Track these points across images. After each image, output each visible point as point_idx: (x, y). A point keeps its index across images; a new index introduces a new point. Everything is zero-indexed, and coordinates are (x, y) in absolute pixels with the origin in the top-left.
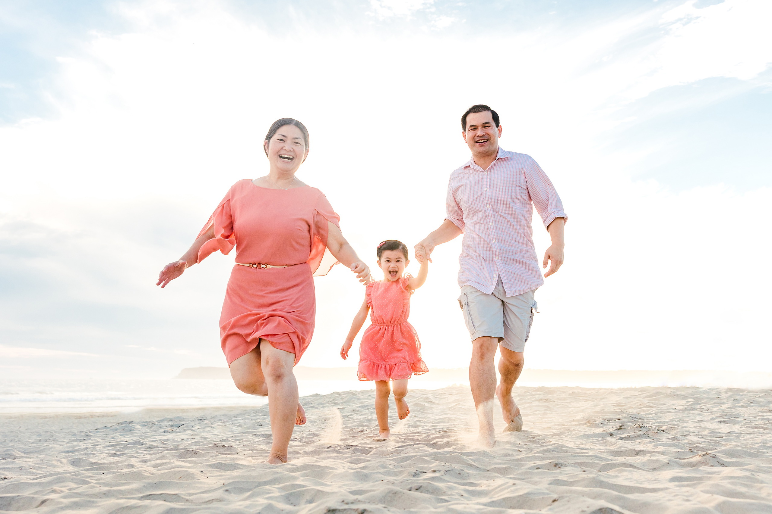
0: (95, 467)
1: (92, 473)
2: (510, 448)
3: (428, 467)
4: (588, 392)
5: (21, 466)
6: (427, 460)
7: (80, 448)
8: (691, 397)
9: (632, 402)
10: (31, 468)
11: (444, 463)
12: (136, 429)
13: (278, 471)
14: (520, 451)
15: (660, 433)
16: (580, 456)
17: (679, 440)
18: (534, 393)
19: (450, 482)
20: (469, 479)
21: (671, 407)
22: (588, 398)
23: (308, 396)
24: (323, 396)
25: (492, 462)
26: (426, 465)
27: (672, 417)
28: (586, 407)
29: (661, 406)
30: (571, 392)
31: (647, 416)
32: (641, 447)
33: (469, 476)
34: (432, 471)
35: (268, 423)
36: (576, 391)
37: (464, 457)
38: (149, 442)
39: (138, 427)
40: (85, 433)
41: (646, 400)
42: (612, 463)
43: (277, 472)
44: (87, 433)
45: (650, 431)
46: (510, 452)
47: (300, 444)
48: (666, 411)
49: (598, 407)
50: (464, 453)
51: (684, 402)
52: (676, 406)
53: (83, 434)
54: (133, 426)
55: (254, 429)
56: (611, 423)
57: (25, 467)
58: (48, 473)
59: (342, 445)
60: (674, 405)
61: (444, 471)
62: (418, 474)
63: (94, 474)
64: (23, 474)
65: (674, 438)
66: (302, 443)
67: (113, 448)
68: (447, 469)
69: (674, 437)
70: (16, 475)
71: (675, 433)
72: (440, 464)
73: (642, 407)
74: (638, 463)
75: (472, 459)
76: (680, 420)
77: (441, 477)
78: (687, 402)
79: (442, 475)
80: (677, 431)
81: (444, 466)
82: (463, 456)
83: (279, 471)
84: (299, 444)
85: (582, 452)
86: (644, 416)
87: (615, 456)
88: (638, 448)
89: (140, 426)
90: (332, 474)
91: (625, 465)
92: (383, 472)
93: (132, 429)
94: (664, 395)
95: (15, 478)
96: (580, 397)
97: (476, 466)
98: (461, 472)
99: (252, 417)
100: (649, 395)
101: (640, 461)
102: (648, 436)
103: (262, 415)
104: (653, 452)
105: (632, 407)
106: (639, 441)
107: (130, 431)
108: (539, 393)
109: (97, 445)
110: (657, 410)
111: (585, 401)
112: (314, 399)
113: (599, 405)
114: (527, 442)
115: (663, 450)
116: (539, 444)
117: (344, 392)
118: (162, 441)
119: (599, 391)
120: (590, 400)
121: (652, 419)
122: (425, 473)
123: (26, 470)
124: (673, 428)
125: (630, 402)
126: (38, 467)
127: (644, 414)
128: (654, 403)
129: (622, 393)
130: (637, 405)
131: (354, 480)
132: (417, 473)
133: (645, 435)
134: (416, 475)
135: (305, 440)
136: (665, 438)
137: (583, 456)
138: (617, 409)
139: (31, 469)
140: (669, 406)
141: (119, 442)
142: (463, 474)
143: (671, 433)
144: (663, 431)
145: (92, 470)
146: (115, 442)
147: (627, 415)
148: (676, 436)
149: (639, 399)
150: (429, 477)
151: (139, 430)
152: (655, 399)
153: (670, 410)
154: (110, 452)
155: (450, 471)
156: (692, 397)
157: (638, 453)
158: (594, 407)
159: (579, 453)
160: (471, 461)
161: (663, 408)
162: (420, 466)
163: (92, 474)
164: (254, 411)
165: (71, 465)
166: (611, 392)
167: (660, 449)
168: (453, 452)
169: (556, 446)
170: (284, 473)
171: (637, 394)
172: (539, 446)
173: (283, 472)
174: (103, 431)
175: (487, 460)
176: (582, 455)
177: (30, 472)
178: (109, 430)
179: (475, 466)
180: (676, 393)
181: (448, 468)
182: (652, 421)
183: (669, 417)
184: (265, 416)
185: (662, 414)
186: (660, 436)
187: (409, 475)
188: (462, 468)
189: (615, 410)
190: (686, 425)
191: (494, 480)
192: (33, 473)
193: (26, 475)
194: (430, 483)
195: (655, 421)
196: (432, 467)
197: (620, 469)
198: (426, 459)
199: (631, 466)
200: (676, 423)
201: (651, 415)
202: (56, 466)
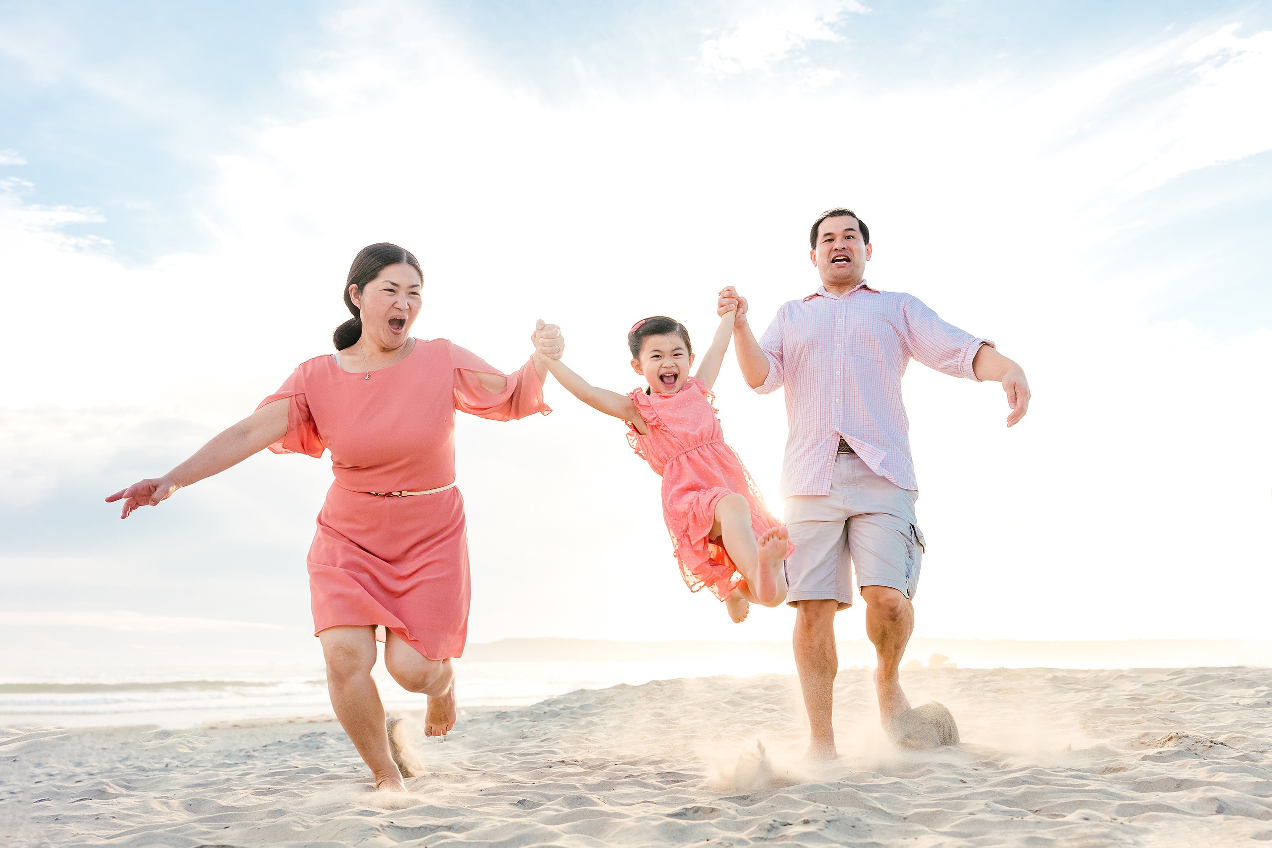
0: (218, 816)
1: (208, 826)
2: (946, 776)
3: (796, 814)
4: (1080, 676)
5: (98, 813)
6: (795, 800)
7: (218, 778)
8: (1263, 682)
9: (1158, 692)
10: (114, 817)
11: (825, 806)
12: (327, 745)
13: (526, 823)
14: (965, 782)
15: (1218, 747)
16: (1075, 791)
17: (1253, 761)
18: (987, 679)
19: (835, 842)
20: (870, 836)
21: (1229, 701)
22: (1080, 687)
23: (609, 688)
24: (634, 687)
25: (912, 803)
26: (791, 811)
27: (1233, 718)
28: (1078, 702)
29: (1213, 700)
30: (1050, 676)
31: (1188, 717)
32: (1185, 774)
33: (870, 830)
34: (802, 821)
35: (537, 733)
36: (1059, 674)
37: (863, 795)
38: (334, 767)
39: (331, 741)
40: (246, 752)
41: (1182, 689)
42: (1135, 803)
43: (525, 825)
44: (249, 752)
45: (1199, 744)
46: (945, 784)
47: (582, 770)
48: (1221, 707)
49: (1099, 701)
50: (863, 786)
51: (1251, 691)
52: (1238, 700)
53: (242, 754)
54: (323, 741)
55: (512, 744)
56: (1124, 729)
57: (104, 815)
58: (141, 825)
59: (651, 772)
60: (1234, 697)
61: (824, 821)
62: (777, 828)
63: (211, 829)
64: (99, 827)
65: (1245, 757)
66: (585, 768)
67: (269, 779)
68: (830, 818)
69: (1243, 755)
70: (87, 829)
71: (1243, 748)
72: (818, 808)
73: (1177, 700)
74: (1182, 804)
75: (876, 798)
76: (1249, 724)
77: (820, 832)
78: (1257, 691)
79: (819, 829)
80: (1247, 743)
81: (825, 812)
82: (860, 793)
83: (528, 823)
84: (578, 771)
85: (1077, 783)
86: (1183, 716)
87: (1138, 791)
88: (1180, 776)
89: (334, 739)
90: (620, 828)
91: (1158, 807)
92: (717, 823)
93: (321, 745)
94: (1214, 680)
95: (83, 834)
96: (1067, 684)
97: (885, 811)
98: (856, 823)
99: (514, 723)
100: (1187, 681)
101: (1186, 800)
102: (1196, 754)
103: (530, 721)
104: (1210, 783)
105: (1160, 702)
106: (1180, 762)
107: (318, 748)
108: (994, 678)
109: (249, 774)
110: (1205, 706)
111: (1075, 692)
112: (619, 692)
113: (1102, 699)
114: (977, 764)
115: (1227, 779)
116: (998, 769)
117: (669, 680)
118: (355, 767)
119: (1099, 674)
120: (1084, 690)
121: (1197, 723)
122: (790, 824)
123: (105, 820)
124: (1238, 739)
125: (1155, 693)
126: (127, 815)
127: (1183, 714)
128: (1198, 694)
129: (1139, 677)
130: (1168, 697)
131: (659, 840)
132: (775, 826)
133: (1190, 752)
134: (772, 830)
135: (591, 764)
136: (1226, 756)
137: (1081, 791)
138: (1134, 705)
139: (114, 819)
140: (1226, 699)
141: (286, 769)
142: (860, 827)
143: (1236, 747)
144: (1222, 744)
145: (212, 821)
146: (279, 769)
147: (1152, 716)
148: (1247, 752)
149: (1171, 687)
150: (797, 833)
151: (332, 746)
152: (1199, 686)
153: (1229, 706)
154: (261, 786)
155: (835, 821)
156: (1265, 682)
157: (1180, 785)
158: (1092, 702)
159: (1072, 785)
160: (876, 802)
161: (1215, 703)
162: (782, 813)
163: (208, 828)
164: (519, 714)
165: (186, 811)
166: (1121, 676)
167: (1222, 777)
168: (843, 784)
169: (1028, 772)
170: (538, 827)
171: (1166, 678)
172: (998, 773)
173: (535, 825)
174: (275, 749)
175: (905, 799)
176: (1078, 790)
177: (112, 823)
178: (285, 747)
179: (882, 810)
180: (1235, 676)
181: (832, 815)
182: (1198, 726)
183: (1228, 718)
184: (534, 723)
185: (1216, 712)
186: (1216, 754)
187: (760, 830)
188: (859, 816)
189: (1129, 707)
190: (1261, 732)
191: (916, 839)
192: (116, 826)
193: (104, 829)
194: (799, 845)
195: (1204, 726)
196: (803, 814)
197: (1151, 816)
198: (793, 798)
199: (1170, 809)
200: (1243, 729)
201: (1194, 716)
202: (158, 813)
